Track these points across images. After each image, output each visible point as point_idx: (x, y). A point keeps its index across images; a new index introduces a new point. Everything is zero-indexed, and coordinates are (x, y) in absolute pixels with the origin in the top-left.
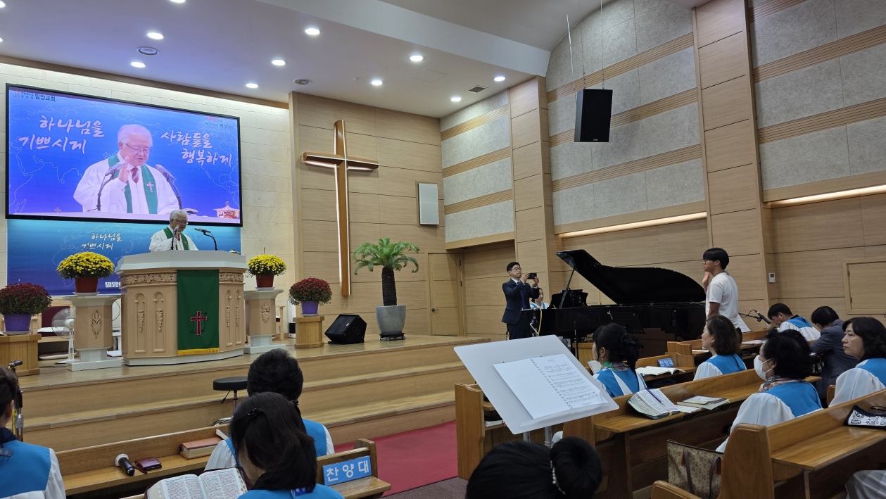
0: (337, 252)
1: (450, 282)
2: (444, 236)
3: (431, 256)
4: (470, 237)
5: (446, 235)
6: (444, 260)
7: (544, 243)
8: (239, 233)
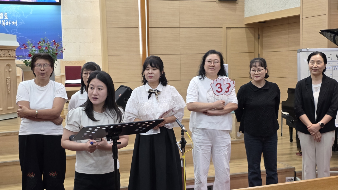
0: (138, 27)
1: (247, 54)
2: (243, 11)
3: (228, 30)
4: (264, 13)
5: (246, 9)
6: (243, 34)
7: (326, 17)
8: (59, 10)
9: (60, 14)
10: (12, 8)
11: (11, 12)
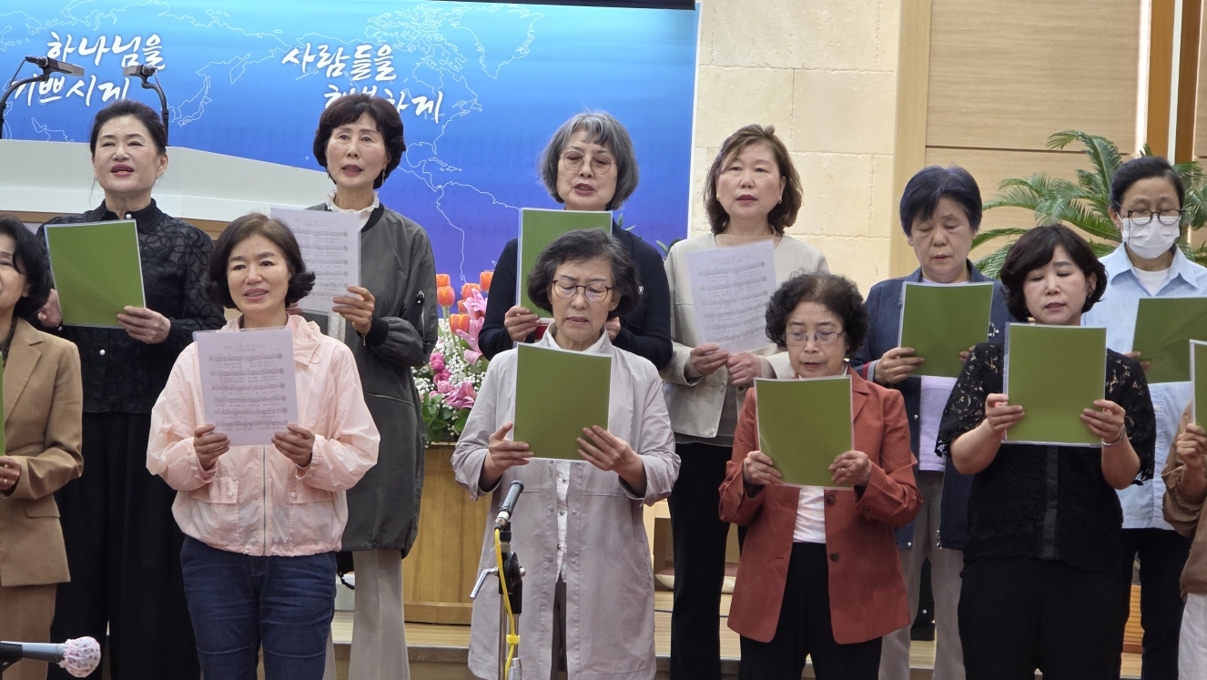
9: (690, 62)
10: (421, 21)
11: (415, 43)
